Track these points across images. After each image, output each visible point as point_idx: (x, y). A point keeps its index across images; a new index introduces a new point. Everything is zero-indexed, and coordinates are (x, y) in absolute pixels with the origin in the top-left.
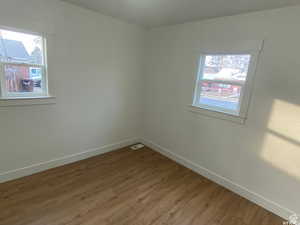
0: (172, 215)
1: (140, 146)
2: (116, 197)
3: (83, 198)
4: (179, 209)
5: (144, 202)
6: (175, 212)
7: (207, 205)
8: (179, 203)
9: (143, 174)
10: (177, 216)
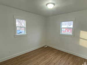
0: (60, 61)
1: (46, 46)
2: (45, 58)
3: (37, 59)
4: (62, 59)
5: (52, 59)
6: (61, 60)
7: (68, 58)
8: (62, 58)
9: (50, 52)
10: (62, 61)
